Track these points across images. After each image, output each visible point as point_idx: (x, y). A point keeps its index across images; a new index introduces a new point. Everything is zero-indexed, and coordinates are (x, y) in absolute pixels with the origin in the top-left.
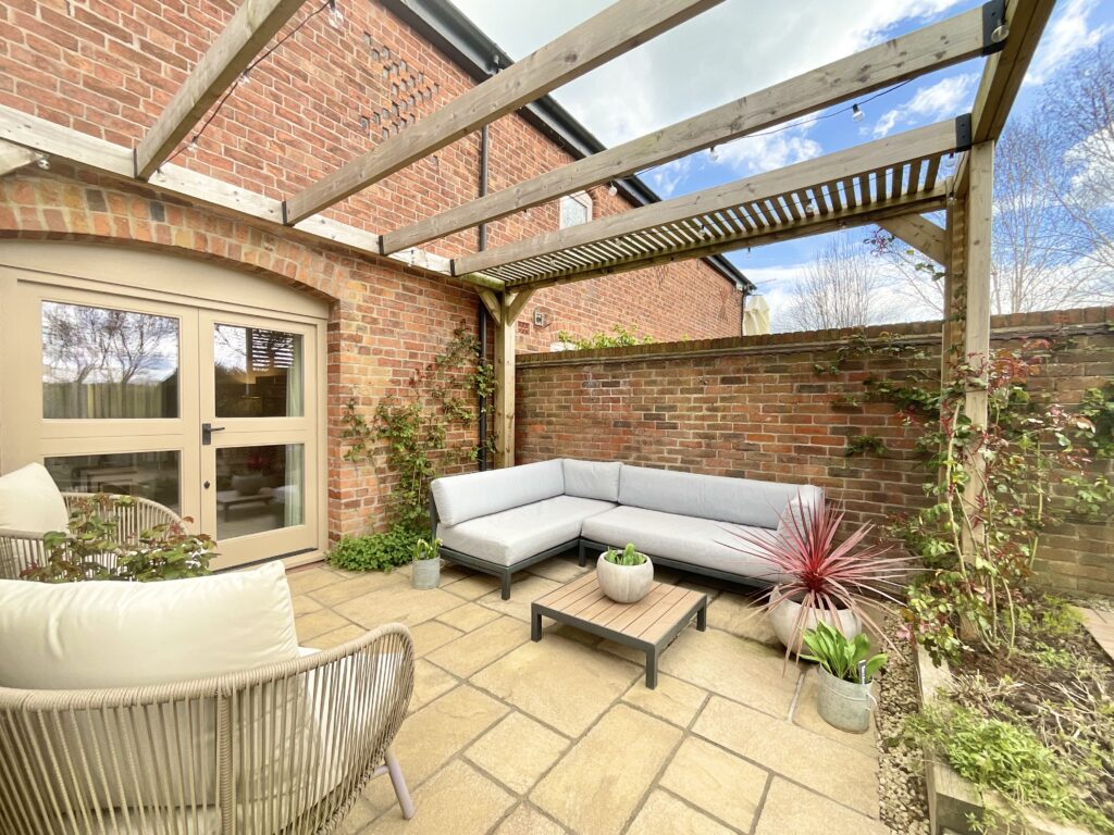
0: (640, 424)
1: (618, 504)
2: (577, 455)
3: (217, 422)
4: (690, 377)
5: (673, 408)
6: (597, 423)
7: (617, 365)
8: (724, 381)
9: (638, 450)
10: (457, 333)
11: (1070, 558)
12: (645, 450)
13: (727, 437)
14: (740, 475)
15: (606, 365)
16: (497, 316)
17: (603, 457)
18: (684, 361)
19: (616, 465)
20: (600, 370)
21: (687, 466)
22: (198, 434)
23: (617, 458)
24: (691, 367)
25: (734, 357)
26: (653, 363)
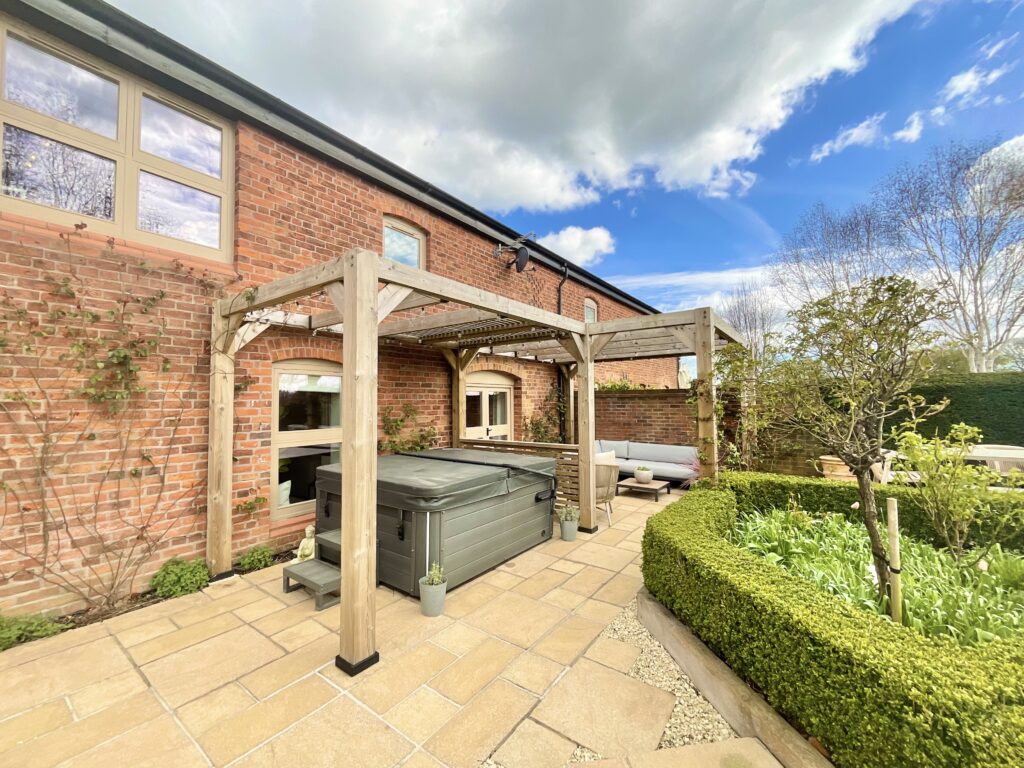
0: (636, 424)
1: (627, 459)
2: (606, 439)
3: (490, 427)
4: (658, 404)
5: (650, 417)
6: (615, 424)
7: (624, 398)
8: (672, 406)
9: (635, 435)
10: (552, 385)
11: (788, 468)
12: (638, 435)
13: (673, 429)
14: (679, 444)
15: (618, 398)
16: (567, 376)
17: (619, 439)
18: (655, 398)
19: (626, 442)
20: (615, 400)
21: (658, 441)
22: (485, 432)
23: (625, 439)
24: (657, 400)
25: (676, 397)
26: (640, 398)
